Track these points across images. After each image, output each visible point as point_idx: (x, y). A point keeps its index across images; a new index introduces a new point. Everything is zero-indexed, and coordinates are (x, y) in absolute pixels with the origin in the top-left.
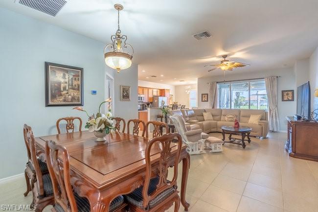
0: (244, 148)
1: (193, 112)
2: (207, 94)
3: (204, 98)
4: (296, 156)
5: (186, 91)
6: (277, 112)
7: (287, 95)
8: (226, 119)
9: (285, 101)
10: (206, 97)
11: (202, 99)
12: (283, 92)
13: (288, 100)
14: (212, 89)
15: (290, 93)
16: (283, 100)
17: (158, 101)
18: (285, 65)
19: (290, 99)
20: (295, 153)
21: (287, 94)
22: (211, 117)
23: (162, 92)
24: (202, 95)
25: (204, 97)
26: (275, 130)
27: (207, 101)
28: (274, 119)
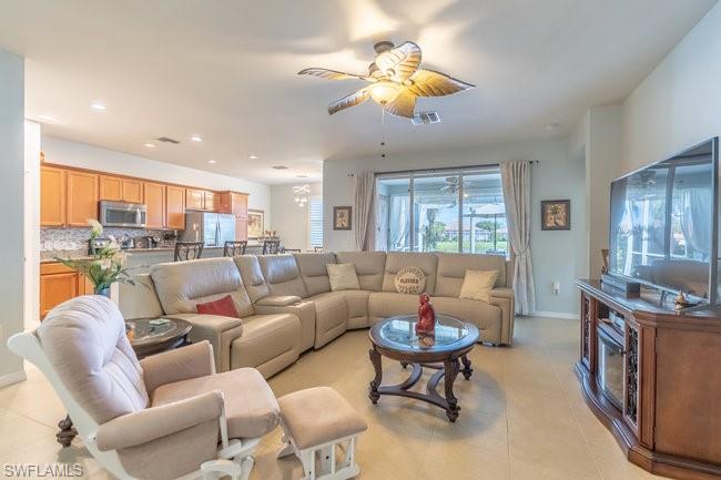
0: (453, 421)
1: (293, 263)
2: (350, 208)
3: (339, 219)
4: (662, 469)
5: (297, 200)
6: (529, 259)
7: (554, 215)
8: (397, 283)
9: (551, 229)
10: (346, 217)
11: (335, 223)
12: (544, 204)
13: (557, 228)
14: (361, 191)
15: (561, 207)
16: (544, 228)
17: (202, 226)
18: (555, 125)
19: (561, 223)
20: (653, 450)
21: (555, 212)
22: (353, 281)
23: (223, 202)
24: (335, 209)
25: (340, 217)
26: (526, 312)
27: (349, 228)
28: (524, 281)
